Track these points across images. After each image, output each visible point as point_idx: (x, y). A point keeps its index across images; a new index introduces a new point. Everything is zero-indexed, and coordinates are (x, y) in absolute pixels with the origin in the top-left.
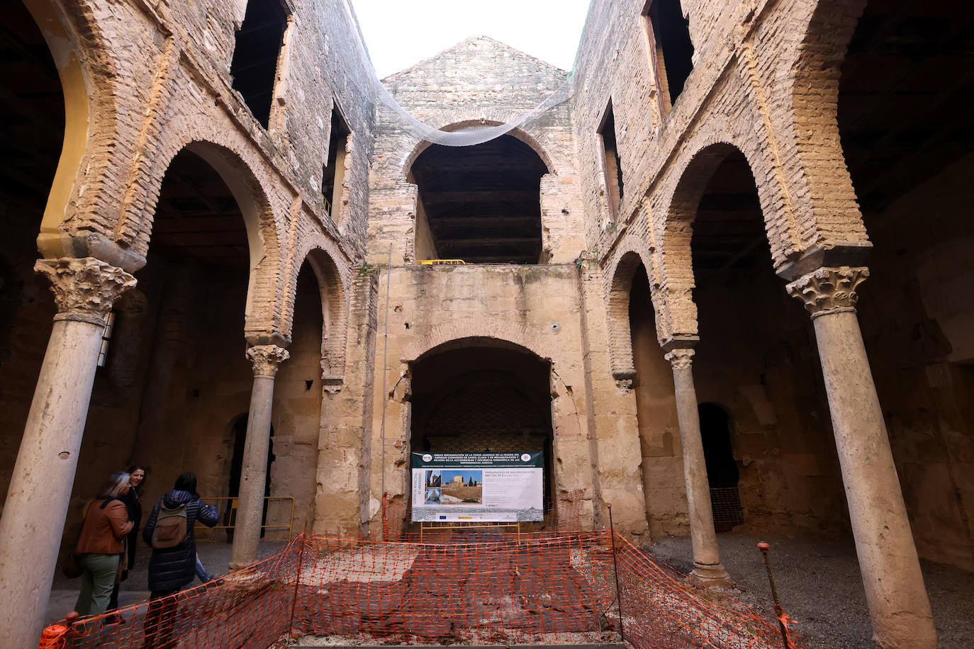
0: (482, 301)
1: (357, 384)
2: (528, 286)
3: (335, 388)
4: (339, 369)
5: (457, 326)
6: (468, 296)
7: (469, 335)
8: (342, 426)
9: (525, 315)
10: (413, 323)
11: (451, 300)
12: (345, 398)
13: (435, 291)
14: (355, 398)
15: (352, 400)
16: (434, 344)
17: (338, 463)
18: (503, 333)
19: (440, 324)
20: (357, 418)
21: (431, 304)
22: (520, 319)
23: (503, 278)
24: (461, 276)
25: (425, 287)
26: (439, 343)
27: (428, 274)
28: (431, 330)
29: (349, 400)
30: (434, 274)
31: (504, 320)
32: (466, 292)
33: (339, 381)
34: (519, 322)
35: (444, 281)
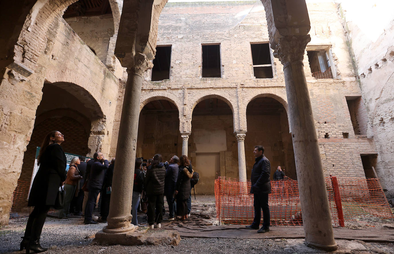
0: (91, 72)
1: (38, 84)
2: (106, 78)
3: (22, 77)
4: (32, 64)
5: (79, 78)
6: (86, 64)
7: (82, 86)
8: (17, 112)
9: (103, 91)
10: (57, 58)
11: (79, 61)
12: (26, 89)
13: (73, 48)
14: (34, 94)
15: (32, 94)
16: (65, 80)
17: (6, 145)
18: (95, 94)
19: (71, 70)
20: (32, 111)
21: (70, 54)
22: (101, 91)
23: (100, 68)
24: (86, 51)
25: (69, 42)
26: (68, 81)
27: (72, 35)
28: (66, 70)
29: (29, 93)
30: (75, 38)
31: (96, 88)
32: (86, 62)
33: (27, 74)
34: (101, 93)
35: (79, 47)
